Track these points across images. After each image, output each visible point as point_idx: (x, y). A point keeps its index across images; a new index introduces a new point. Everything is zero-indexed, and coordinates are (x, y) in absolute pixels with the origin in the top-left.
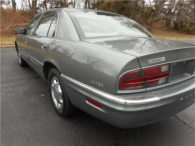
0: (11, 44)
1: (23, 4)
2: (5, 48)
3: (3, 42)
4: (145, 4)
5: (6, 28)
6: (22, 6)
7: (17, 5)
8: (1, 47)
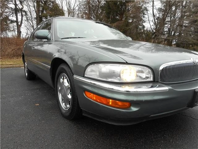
0: (11, 65)
1: (28, 33)
2: (4, 68)
3: (4, 63)
4: (145, 29)
5: (8, 51)
6: (27, 34)
7: (22, 33)
8: (1, 67)
